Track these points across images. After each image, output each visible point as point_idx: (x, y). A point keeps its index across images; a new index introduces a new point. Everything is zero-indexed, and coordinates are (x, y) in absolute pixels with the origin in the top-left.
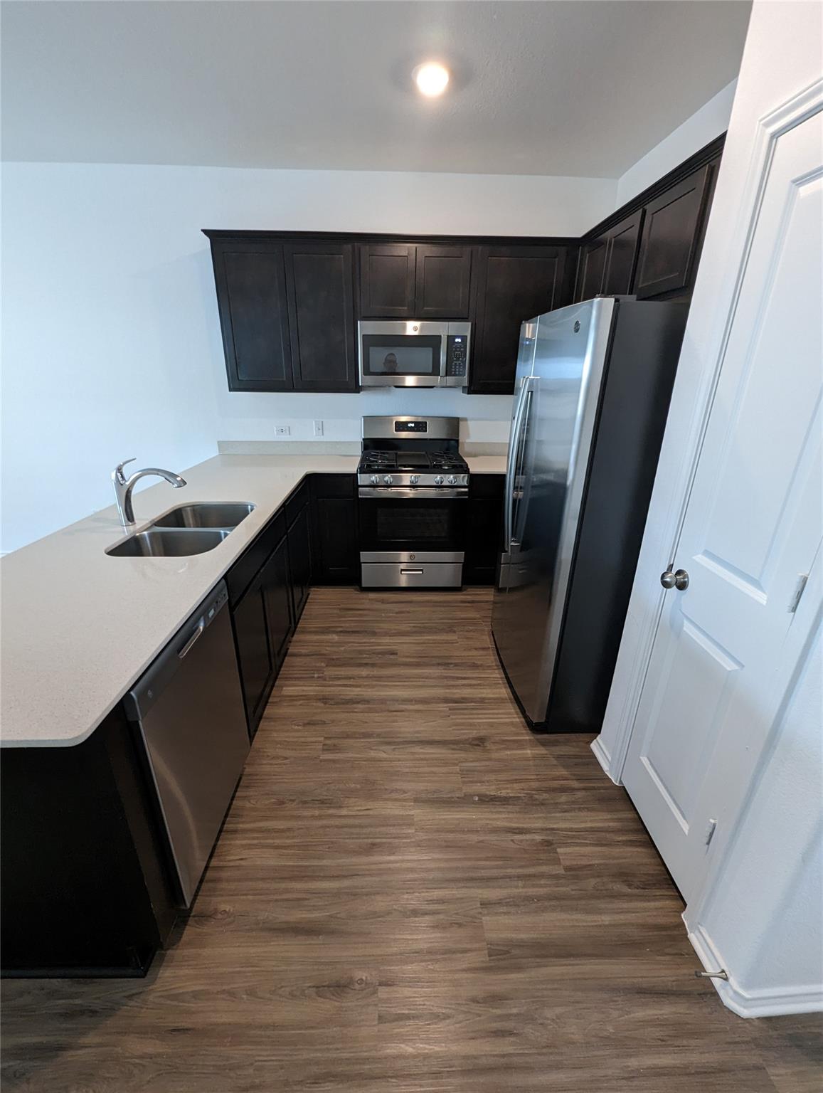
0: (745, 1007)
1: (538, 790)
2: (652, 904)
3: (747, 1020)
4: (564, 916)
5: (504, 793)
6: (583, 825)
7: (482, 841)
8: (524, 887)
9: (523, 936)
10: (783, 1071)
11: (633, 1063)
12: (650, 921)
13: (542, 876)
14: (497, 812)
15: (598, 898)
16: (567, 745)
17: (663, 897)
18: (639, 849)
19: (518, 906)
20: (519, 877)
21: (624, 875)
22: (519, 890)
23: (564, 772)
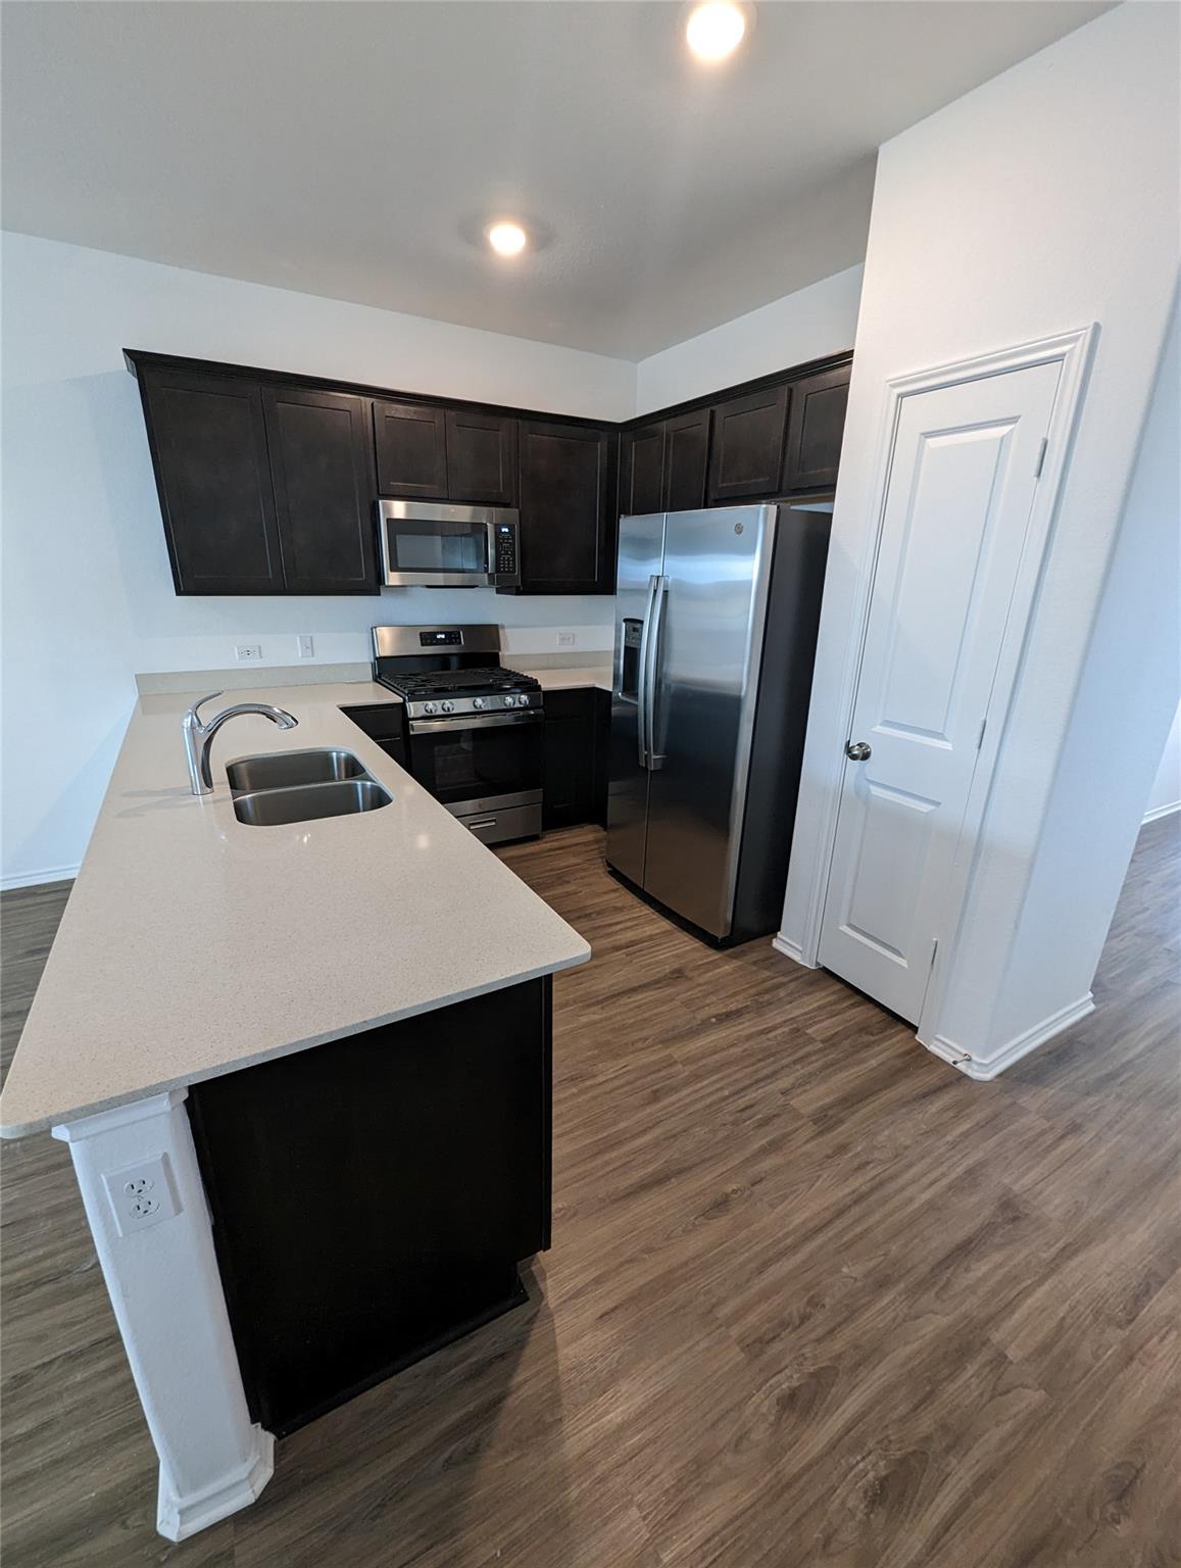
0: (987, 1072)
1: (759, 994)
2: (895, 1040)
3: (991, 1081)
4: (844, 1074)
5: (733, 1007)
6: (811, 1007)
7: (745, 1050)
8: (802, 1068)
9: (827, 1100)
10: (1026, 1098)
11: (949, 1138)
12: (901, 1050)
13: (808, 1055)
14: (740, 1024)
15: (858, 1052)
16: (754, 952)
17: (897, 1033)
18: (861, 1008)
19: (809, 1082)
20: (795, 1062)
21: (864, 1029)
22: (801, 1071)
23: (767, 974)
